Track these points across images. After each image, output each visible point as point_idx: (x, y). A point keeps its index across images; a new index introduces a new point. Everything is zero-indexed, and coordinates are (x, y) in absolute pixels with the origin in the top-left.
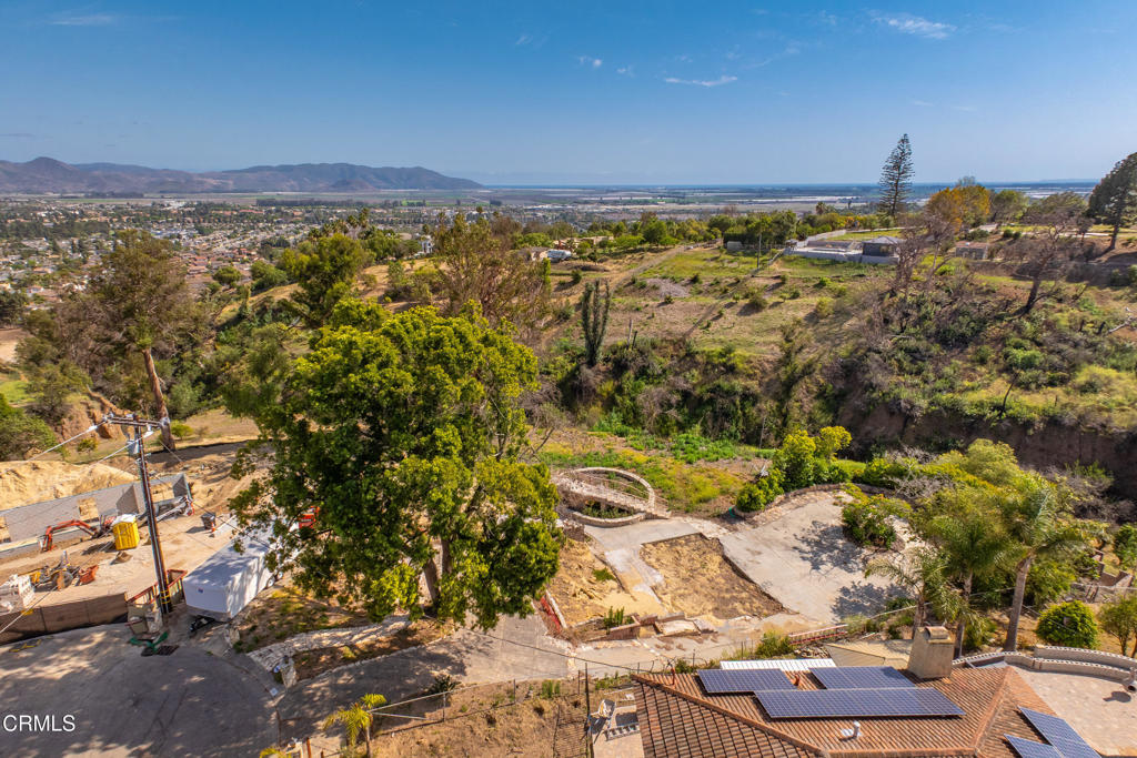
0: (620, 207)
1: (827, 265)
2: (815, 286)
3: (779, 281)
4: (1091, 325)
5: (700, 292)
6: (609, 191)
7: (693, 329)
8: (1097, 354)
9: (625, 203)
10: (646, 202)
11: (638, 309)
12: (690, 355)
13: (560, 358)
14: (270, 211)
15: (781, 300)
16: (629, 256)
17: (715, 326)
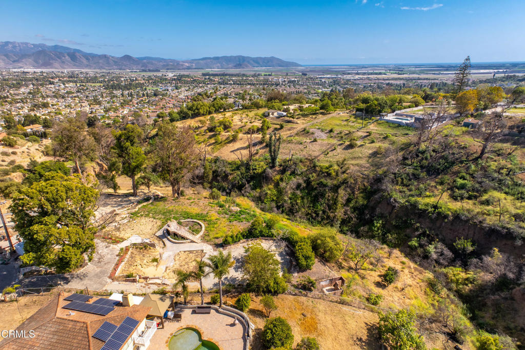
0: (365, 76)
1: (395, 127)
2: (383, 138)
3: (368, 134)
4: (506, 170)
5: (332, 137)
6: (364, 67)
7: (320, 154)
8: (500, 185)
9: (369, 74)
10: (380, 74)
11: (301, 143)
12: (315, 166)
13: (262, 163)
14: (206, 79)
15: (364, 144)
16: (311, 116)
17: (331, 154)
